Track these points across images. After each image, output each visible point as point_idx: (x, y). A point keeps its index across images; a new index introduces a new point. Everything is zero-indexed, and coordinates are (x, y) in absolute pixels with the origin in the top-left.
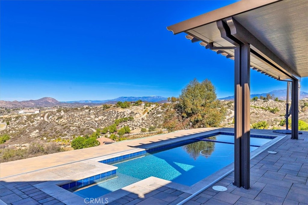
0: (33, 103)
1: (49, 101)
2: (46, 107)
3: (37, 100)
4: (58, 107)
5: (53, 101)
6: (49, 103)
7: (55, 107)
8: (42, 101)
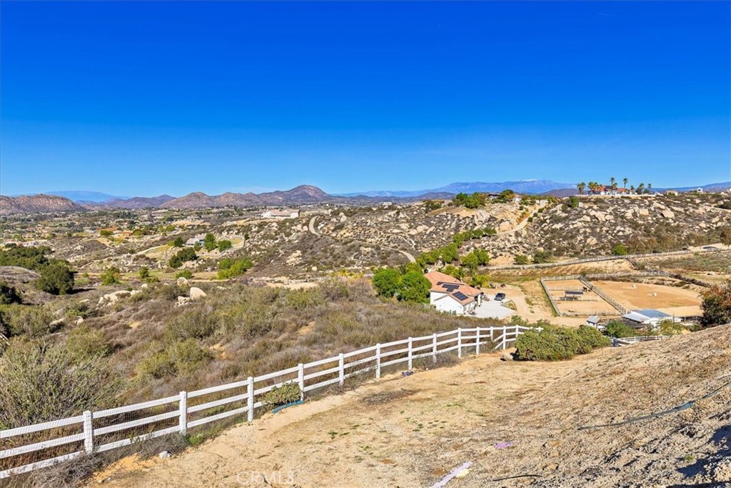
0: (280, 198)
1: (310, 194)
2: (304, 204)
3: (288, 191)
4: (327, 205)
5: (316, 193)
6: (310, 196)
7: (322, 205)
8: (296, 193)
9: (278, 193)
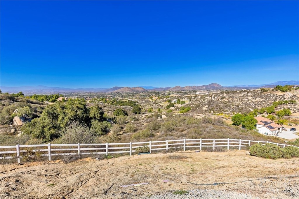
0: (205, 88)
2: (213, 90)
3: (208, 85)
4: (222, 90)
5: (217, 86)
8: (210, 86)
9: (204, 86)
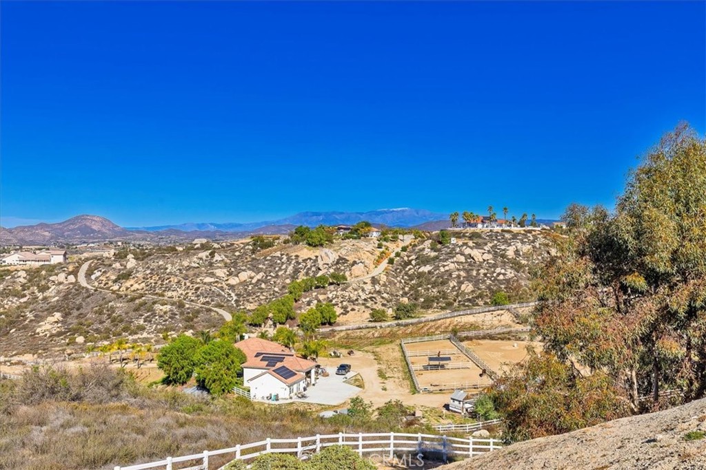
0: (47, 234)
1: (94, 227)
2: (85, 243)
3: (60, 224)
4: (120, 243)
5: (103, 225)
6: (93, 231)
7: (111, 243)
8: (72, 227)
9: (43, 226)
